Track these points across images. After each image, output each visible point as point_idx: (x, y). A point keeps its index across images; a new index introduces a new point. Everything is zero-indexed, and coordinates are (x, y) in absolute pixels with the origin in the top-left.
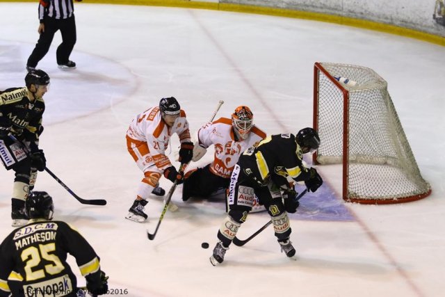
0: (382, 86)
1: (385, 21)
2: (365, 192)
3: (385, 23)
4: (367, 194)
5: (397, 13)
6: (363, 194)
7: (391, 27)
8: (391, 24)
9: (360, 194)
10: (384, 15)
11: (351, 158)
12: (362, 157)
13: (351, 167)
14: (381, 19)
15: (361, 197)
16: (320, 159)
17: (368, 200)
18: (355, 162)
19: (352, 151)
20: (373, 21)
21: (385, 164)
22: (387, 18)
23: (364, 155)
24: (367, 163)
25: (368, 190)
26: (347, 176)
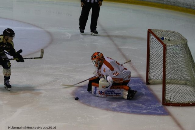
0: (185, 42)
1: (187, 7)
2: (175, 99)
3: (187, 8)
4: (175, 101)
5: (194, 3)
6: (173, 100)
7: (190, 10)
8: (190, 8)
9: (172, 101)
10: (186, 3)
11: (167, 81)
12: (173, 81)
13: (167, 86)
14: (185, 6)
15: (173, 102)
16: (151, 81)
17: (176, 104)
18: (169, 83)
19: (168, 77)
20: (180, 7)
21: (186, 84)
22: (188, 5)
23: (174, 79)
24: (175, 84)
25: (176, 98)
26: (165, 91)
